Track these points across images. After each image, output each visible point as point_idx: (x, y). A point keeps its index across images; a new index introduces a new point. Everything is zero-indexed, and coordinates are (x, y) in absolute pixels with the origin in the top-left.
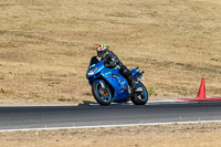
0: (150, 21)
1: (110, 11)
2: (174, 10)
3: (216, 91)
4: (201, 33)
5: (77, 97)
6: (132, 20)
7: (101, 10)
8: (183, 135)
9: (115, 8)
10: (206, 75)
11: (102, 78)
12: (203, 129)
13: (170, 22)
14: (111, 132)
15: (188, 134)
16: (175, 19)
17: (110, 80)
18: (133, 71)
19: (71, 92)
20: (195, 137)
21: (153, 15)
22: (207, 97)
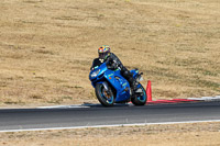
0: (96, 24)
1: (56, 14)
2: (120, 14)
3: (162, 93)
4: (147, 36)
5: (23, 100)
6: (78, 23)
7: (47, 13)
8: (130, 138)
9: (61, 11)
10: (152, 78)
11: (105, 80)
12: (149, 131)
13: (116, 25)
14: (58, 135)
15: (134, 137)
16: (122, 22)
17: (112, 82)
18: (133, 72)
19: (18, 94)
20: (142, 139)
21: (99, 18)
22: (154, 99)
